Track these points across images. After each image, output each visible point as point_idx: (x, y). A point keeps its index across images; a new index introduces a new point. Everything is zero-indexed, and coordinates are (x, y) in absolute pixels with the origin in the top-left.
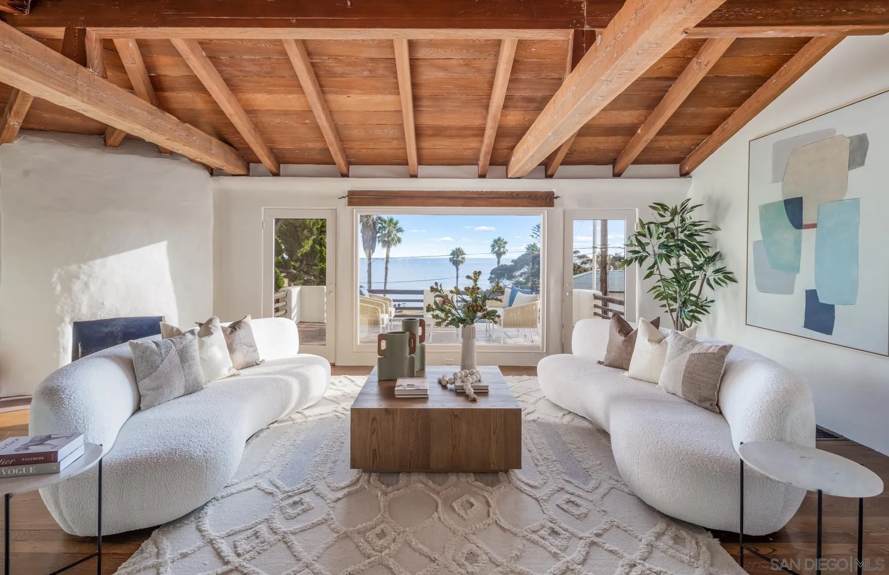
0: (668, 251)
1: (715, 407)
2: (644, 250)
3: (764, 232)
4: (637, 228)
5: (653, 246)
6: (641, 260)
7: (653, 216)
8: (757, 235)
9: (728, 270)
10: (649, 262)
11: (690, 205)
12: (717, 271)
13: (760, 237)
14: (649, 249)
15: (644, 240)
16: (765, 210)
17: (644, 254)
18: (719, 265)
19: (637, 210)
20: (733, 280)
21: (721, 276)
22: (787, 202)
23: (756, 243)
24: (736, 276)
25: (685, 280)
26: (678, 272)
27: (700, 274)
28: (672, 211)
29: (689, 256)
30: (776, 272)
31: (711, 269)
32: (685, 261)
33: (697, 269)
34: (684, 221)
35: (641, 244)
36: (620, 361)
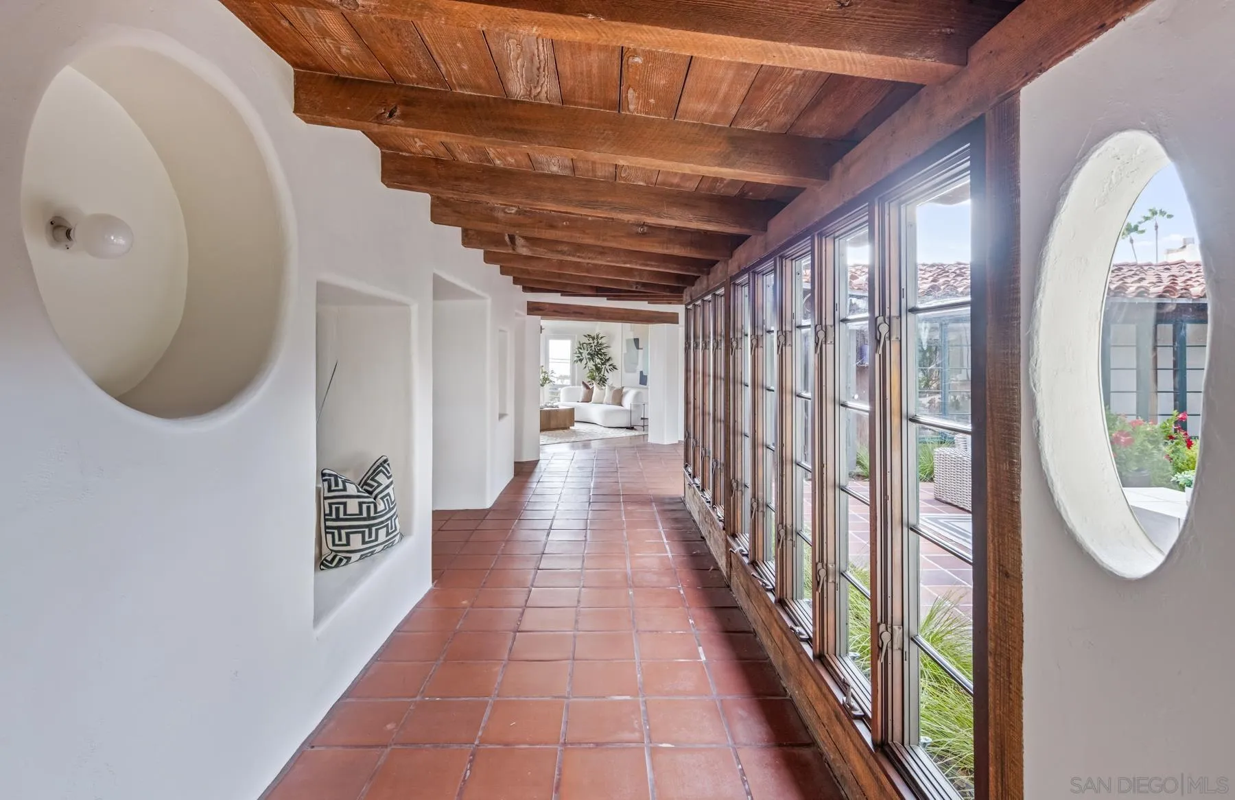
0: (592, 356)
1: (620, 404)
3: (628, 350)
4: (577, 345)
5: (585, 354)
6: (581, 360)
7: (586, 340)
8: (625, 351)
9: (614, 365)
10: (584, 361)
11: (600, 336)
12: (610, 365)
13: (626, 352)
14: (583, 355)
15: (581, 351)
16: (628, 341)
17: (582, 357)
18: (610, 362)
19: (576, 336)
21: (612, 367)
22: (635, 339)
23: (625, 354)
24: (617, 367)
25: (598, 369)
26: (596, 365)
27: (603, 366)
28: (593, 339)
29: (599, 358)
30: (630, 365)
31: (608, 364)
32: (598, 361)
33: (603, 364)
34: (598, 343)
35: (581, 353)
36: (588, 399)
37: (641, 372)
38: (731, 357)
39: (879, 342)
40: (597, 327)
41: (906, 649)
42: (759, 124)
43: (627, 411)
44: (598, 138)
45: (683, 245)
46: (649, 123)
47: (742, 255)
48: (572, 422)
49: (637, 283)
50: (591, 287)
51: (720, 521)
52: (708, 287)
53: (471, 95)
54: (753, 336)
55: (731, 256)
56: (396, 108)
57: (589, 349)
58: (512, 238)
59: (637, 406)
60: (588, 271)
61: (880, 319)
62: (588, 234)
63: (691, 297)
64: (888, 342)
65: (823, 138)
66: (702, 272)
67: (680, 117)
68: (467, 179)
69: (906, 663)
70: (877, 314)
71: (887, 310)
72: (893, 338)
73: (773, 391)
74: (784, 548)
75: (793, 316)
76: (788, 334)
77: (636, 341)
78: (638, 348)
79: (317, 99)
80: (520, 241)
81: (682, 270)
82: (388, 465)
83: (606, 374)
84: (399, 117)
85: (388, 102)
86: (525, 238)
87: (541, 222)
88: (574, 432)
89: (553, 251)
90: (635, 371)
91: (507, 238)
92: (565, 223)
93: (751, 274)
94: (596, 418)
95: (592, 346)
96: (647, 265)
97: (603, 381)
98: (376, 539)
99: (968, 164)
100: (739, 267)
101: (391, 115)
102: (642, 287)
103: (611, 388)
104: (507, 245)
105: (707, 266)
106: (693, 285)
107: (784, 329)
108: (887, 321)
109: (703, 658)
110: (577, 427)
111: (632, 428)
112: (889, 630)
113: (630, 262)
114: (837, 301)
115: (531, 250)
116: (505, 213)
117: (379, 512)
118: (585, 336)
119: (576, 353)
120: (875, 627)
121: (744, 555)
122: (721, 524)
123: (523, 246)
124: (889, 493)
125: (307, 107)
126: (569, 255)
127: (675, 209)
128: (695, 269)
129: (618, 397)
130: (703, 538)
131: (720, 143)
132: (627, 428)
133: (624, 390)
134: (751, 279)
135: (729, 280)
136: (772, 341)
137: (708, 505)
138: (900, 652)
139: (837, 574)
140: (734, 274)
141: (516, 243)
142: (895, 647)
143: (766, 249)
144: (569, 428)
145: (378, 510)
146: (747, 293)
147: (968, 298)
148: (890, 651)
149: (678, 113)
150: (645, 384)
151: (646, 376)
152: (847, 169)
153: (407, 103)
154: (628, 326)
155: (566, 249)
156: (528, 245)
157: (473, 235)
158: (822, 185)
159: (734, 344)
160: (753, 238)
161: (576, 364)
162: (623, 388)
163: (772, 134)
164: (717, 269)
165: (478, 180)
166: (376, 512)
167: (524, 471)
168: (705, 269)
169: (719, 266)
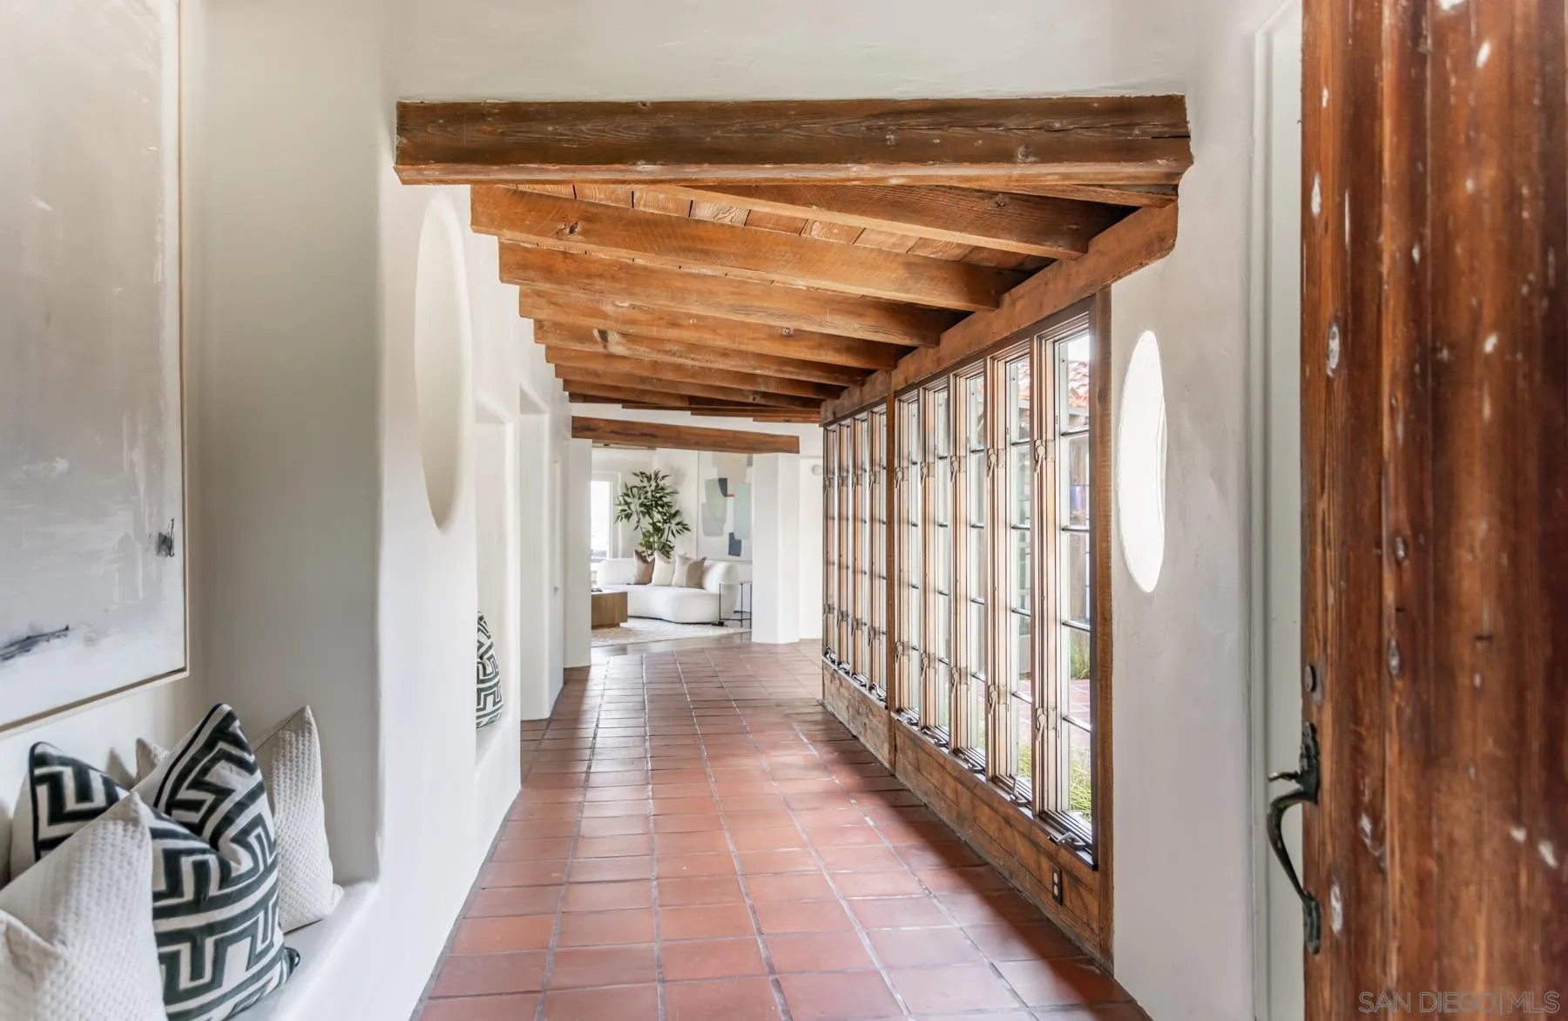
0: (647, 509)
1: (701, 586)
2: (629, 508)
3: (708, 498)
4: (620, 491)
5: (635, 505)
6: (628, 516)
7: (637, 481)
8: (703, 499)
9: (685, 523)
10: (634, 518)
11: (660, 475)
12: (678, 524)
13: (705, 501)
14: (632, 506)
15: (628, 500)
16: (708, 483)
17: (630, 511)
18: (678, 519)
19: (620, 474)
20: (688, 530)
21: (680, 527)
22: (720, 480)
23: (703, 505)
24: (689, 527)
25: (658, 530)
26: (654, 524)
27: (666, 526)
28: (649, 479)
29: (659, 512)
30: (713, 524)
31: (674, 522)
32: (657, 517)
33: (665, 522)
34: (657, 486)
35: (627, 503)
36: (645, 580)
37: (732, 535)
38: (896, 490)
39: (1037, 462)
40: (658, 459)
41: (1059, 728)
42: (933, 253)
43: (712, 595)
44: (779, 261)
45: (838, 351)
46: (829, 246)
47: (907, 368)
48: (625, 618)
49: (755, 393)
50: (682, 397)
51: (881, 700)
52: (862, 402)
53: (653, 214)
54: (923, 464)
55: (895, 367)
56: (576, 224)
57: (642, 497)
58: (603, 334)
59: (729, 588)
60: (693, 376)
61: (1038, 443)
62: (720, 335)
63: (834, 413)
64: (1044, 463)
65: (993, 267)
66: (855, 382)
67: (860, 243)
68: (601, 276)
69: (1058, 740)
70: (1036, 438)
71: (1044, 434)
72: (1049, 460)
73: (946, 526)
74: (959, 693)
75: (968, 440)
76: (962, 460)
77: (723, 483)
78: (725, 494)
79: (495, 211)
80: (613, 337)
81: (828, 378)
82: (485, 622)
83: (671, 537)
84: (579, 234)
85: (569, 217)
86: (624, 335)
87: (661, 319)
88: (629, 630)
89: (659, 351)
90: (721, 534)
91: (596, 333)
92: (691, 321)
93: (921, 390)
94: (661, 608)
95: (647, 492)
96: (784, 372)
97: (666, 550)
98: (484, 709)
99: (1087, 325)
100: (906, 381)
101: (572, 231)
102: (761, 397)
103: (685, 559)
104: (596, 342)
105: (860, 376)
106: (838, 398)
107: (958, 455)
108: (1044, 443)
109: (871, 823)
110: (630, 624)
111: (721, 624)
112: (1045, 712)
113: (762, 368)
114: (1008, 426)
115: (629, 349)
116: (615, 305)
117: (489, 675)
118: (635, 474)
119: (620, 504)
120: (1034, 711)
121: (912, 724)
122: (883, 704)
123: (618, 343)
124: (1045, 595)
125: (484, 219)
126: (680, 356)
127: (839, 317)
128: (845, 378)
129: (696, 574)
130: (854, 736)
131: (897, 269)
132: (713, 624)
133: (706, 563)
134: (921, 395)
135: (893, 395)
136: (941, 468)
137: (863, 689)
138: (1054, 731)
139: (1009, 695)
140: (899, 388)
141: (609, 339)
142: (1050, 727)
143: (939, 364)
144: (618, 625)
145: (488, 672)
146: (915, 411)
147: (1087, 428)
148: (1046, 731)
149: (859, 240)
150: (738, 554)
151: (740, 542)
152: (1014, 303)
153: (588, 219)
154: (708, 455)
155: (675, 348)
156: (624, 341)
157: (550, 327)
158: (993, 310)
159: (900, 475)
160: (922, 350)
161: (620, 524)
162: (704, 559)
163: (946, 261)
164: (875, 380)
165: (614, 278)
166: (485, 675)
167: (575, 679)
168: (859, 378)
169: (879, 377)
